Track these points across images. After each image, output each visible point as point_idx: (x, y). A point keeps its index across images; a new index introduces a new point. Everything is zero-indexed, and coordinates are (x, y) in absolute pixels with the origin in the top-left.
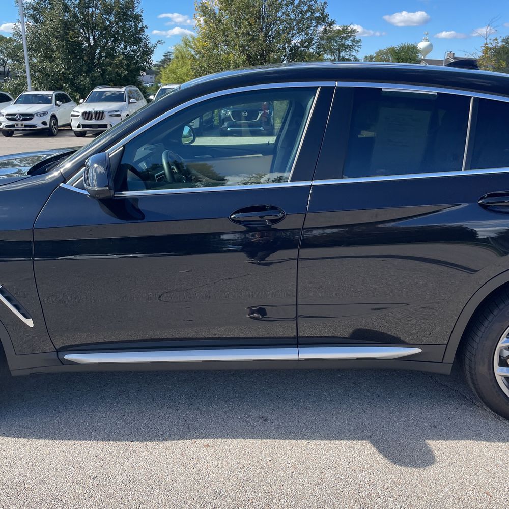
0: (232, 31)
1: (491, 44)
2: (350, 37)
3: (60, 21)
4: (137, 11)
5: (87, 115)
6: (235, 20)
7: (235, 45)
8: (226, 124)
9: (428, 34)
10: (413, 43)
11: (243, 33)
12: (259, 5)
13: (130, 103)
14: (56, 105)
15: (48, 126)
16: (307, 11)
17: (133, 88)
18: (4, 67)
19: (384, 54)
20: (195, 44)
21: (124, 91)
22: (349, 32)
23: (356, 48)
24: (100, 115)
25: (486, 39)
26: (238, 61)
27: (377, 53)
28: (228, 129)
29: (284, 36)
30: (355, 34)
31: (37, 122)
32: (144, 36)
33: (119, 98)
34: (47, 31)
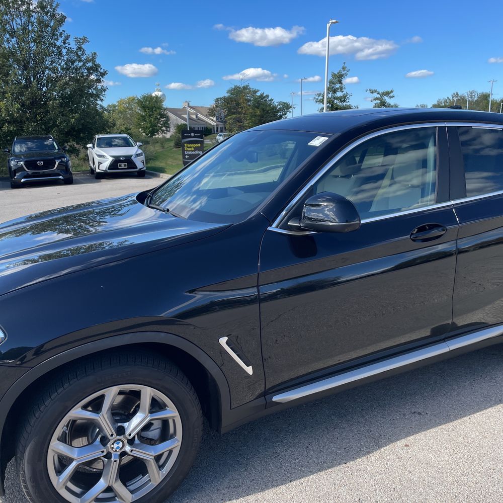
8: (18, 175)
9: (159, 85)
19: (126, 103)
28: (22, 180)
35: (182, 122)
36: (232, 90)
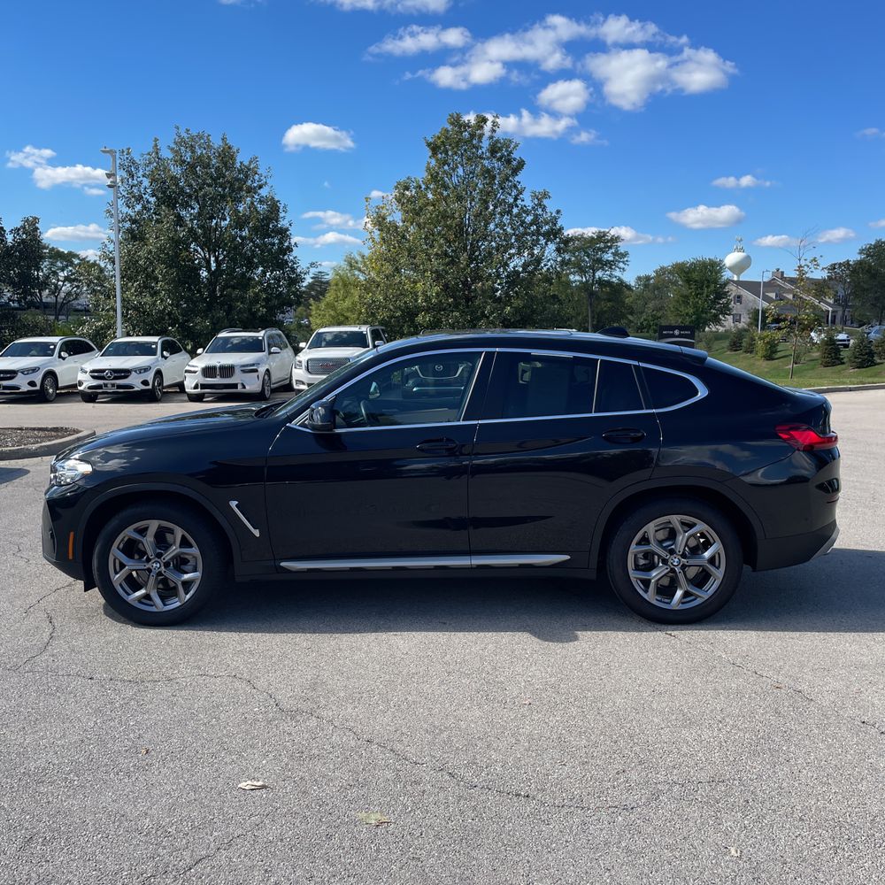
0: (421, 251)
1: (808, 266)
2: (610, 247)
3: (169, 238)
4: (283, 223)
5: (209, 371)
6: (426, 236)
7: (425, 271)
8: (411, 382)
9: (741, 240)
10: (711, 258)
11: (437, 254)
12: (460, 215)
13: (270, 353)
14: (163, 356)
15: (150, 387)
16: (531, 224)
17: (274, 332)
18: (56, 297)
19: (669, 273)
20: (365, 265)
21: (263, 337)
22: (608, 241)
23: (621, 265)
24: (227, 371)
25: (800, 260)
26: (429, 294)
27: (656, 272)
28: (415, 389)
29: (497, 257)
30: (619, 244)
31: (135, 382)
32: (291, 258)
33: (255, 346)
34: (150, 252)
35: (762, 304)
36: (870, 248)
